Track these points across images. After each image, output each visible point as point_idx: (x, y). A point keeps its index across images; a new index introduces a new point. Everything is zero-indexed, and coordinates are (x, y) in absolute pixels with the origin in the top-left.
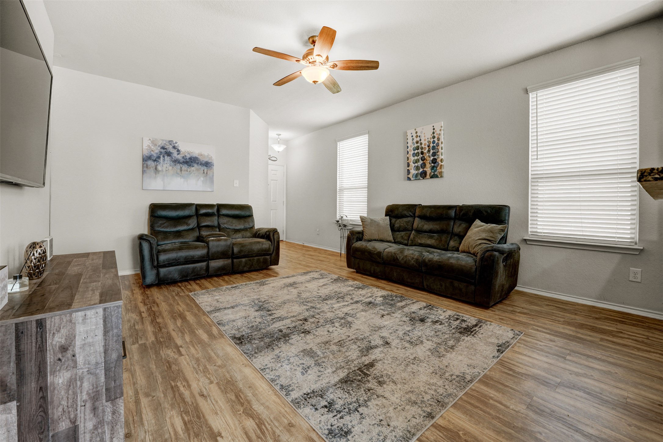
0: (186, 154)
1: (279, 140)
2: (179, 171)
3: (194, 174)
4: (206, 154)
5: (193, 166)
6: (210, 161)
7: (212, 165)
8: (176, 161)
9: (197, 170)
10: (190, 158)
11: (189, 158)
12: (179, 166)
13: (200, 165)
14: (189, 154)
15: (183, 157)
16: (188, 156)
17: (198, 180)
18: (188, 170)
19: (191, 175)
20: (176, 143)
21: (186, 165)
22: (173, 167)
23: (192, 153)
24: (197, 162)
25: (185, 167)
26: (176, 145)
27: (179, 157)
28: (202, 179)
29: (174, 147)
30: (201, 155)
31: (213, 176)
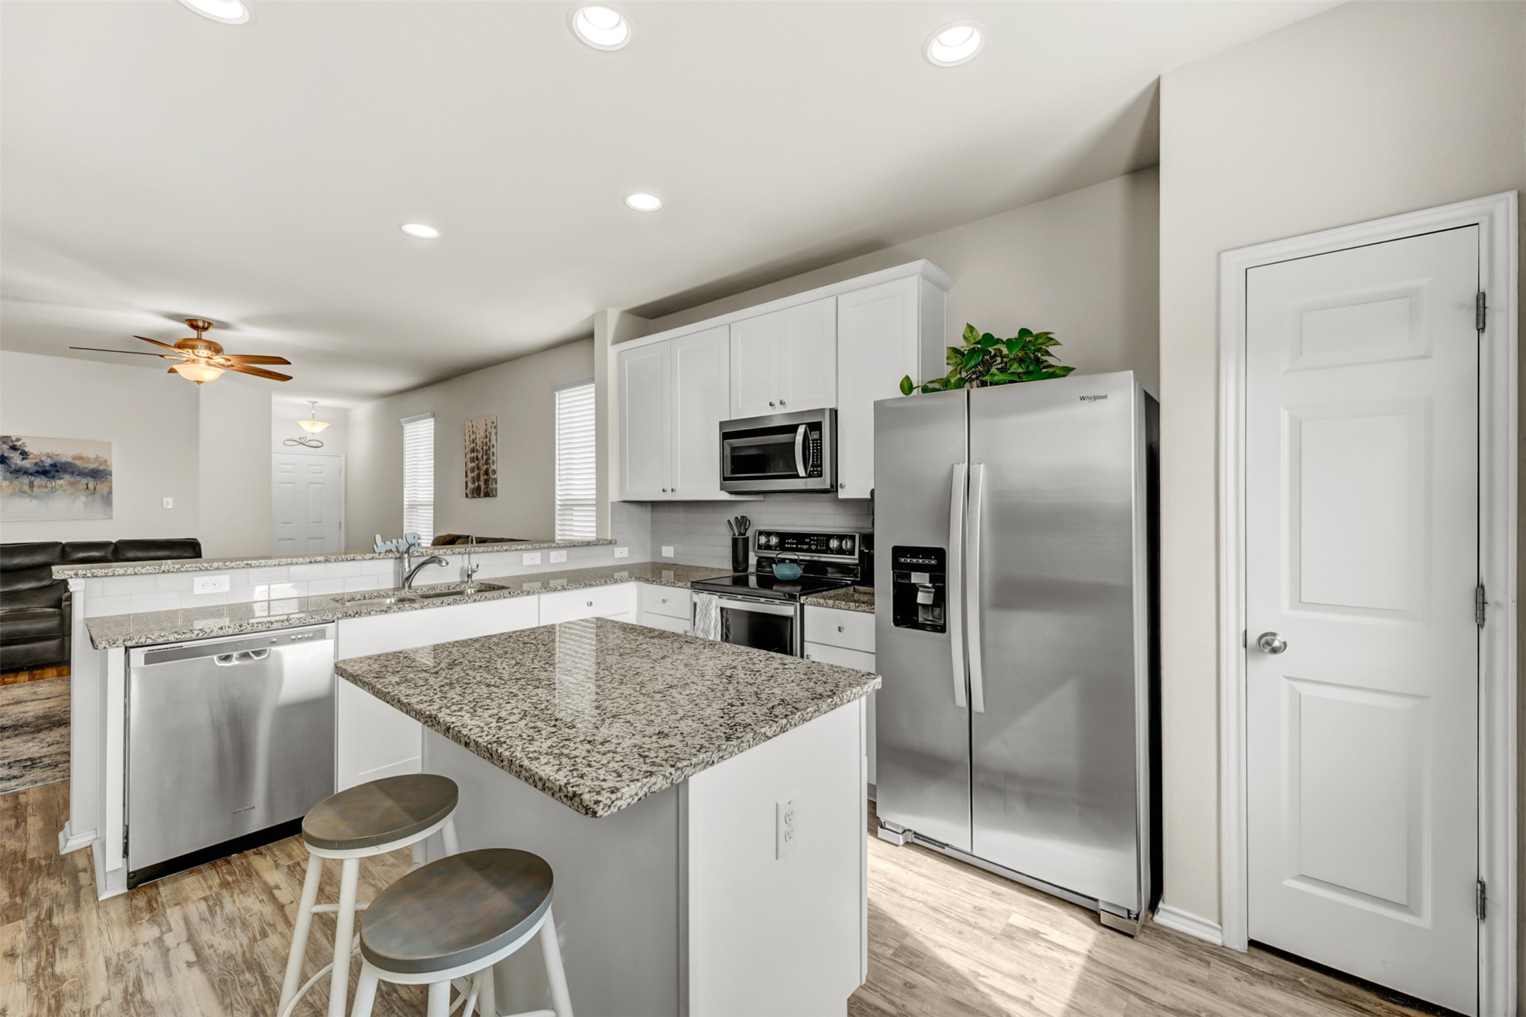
0: (43, 458)
1: (313, 412)
2: (26, 488)
3: (64, 491)
4: (92, 455)
5: (62, 478)
6: (102, 468)
7: (106, 475)
8: (19, 472)
9: (72, 484)
10: (54, 465)
11: (51, 465)
12: (25, 480)
13: (78, 475)
14: (50, 457)
15: (36, 464)
16: (48, 462)
17: (74, 501)
18: (49, 485)
19: (56, 493)
20: (18, 440)
21: (43, 477)
22: (11, 482)
23: (58, 455)
24: (70, 470)
25: (38, 481)
26: (18, 444)
27: (27, 464)
28: (83, 499)
29: (14, 448)
30: (81, 458)
31: (110, 492)
